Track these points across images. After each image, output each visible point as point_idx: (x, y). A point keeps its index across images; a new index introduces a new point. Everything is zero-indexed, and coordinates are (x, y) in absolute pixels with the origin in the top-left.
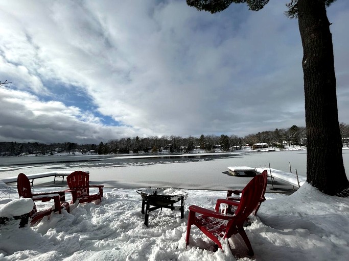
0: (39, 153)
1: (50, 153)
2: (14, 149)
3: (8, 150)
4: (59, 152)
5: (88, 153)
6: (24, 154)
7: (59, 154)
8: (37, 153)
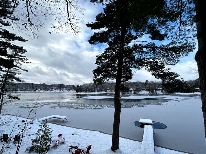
0: (45, 90)
1: (50, 90)
2: (34, 87)
3: (31, 88)
4: (55, 90)
5: (71, 90)
6: (38, 90)
7: (55, 91)
8: (44, 90)
